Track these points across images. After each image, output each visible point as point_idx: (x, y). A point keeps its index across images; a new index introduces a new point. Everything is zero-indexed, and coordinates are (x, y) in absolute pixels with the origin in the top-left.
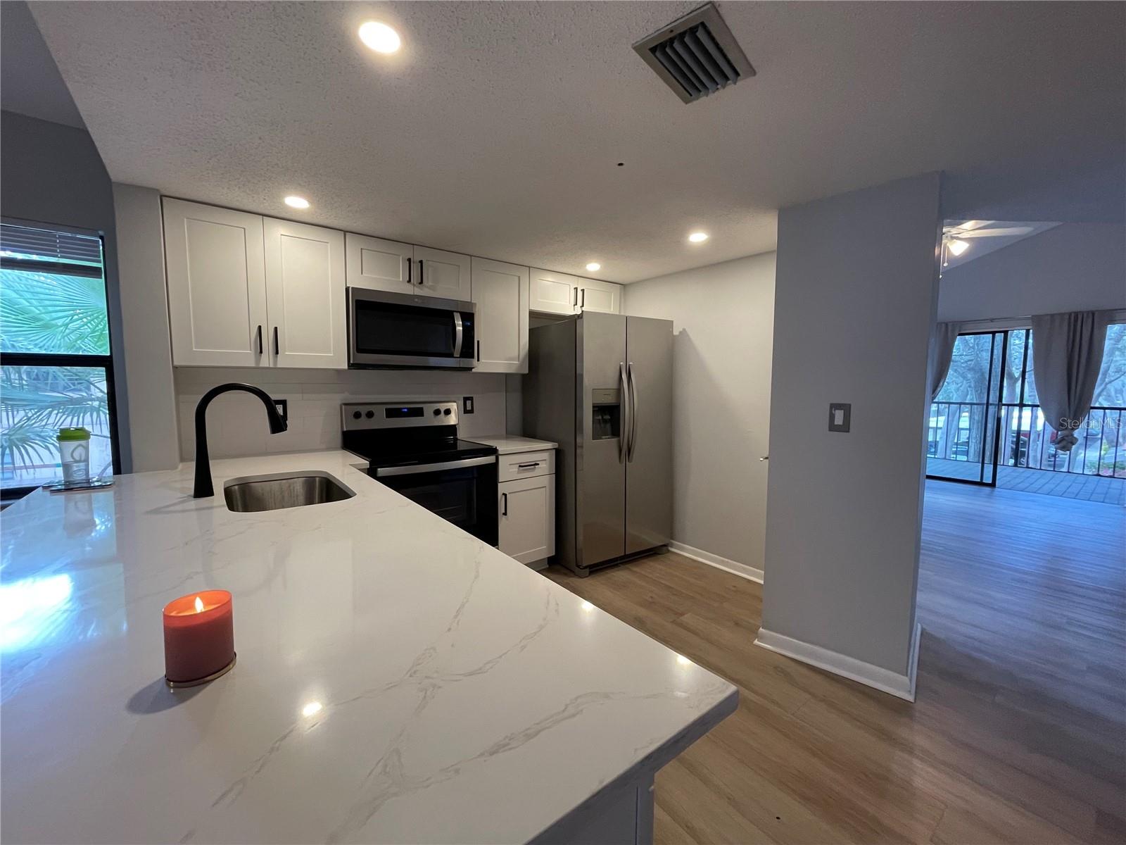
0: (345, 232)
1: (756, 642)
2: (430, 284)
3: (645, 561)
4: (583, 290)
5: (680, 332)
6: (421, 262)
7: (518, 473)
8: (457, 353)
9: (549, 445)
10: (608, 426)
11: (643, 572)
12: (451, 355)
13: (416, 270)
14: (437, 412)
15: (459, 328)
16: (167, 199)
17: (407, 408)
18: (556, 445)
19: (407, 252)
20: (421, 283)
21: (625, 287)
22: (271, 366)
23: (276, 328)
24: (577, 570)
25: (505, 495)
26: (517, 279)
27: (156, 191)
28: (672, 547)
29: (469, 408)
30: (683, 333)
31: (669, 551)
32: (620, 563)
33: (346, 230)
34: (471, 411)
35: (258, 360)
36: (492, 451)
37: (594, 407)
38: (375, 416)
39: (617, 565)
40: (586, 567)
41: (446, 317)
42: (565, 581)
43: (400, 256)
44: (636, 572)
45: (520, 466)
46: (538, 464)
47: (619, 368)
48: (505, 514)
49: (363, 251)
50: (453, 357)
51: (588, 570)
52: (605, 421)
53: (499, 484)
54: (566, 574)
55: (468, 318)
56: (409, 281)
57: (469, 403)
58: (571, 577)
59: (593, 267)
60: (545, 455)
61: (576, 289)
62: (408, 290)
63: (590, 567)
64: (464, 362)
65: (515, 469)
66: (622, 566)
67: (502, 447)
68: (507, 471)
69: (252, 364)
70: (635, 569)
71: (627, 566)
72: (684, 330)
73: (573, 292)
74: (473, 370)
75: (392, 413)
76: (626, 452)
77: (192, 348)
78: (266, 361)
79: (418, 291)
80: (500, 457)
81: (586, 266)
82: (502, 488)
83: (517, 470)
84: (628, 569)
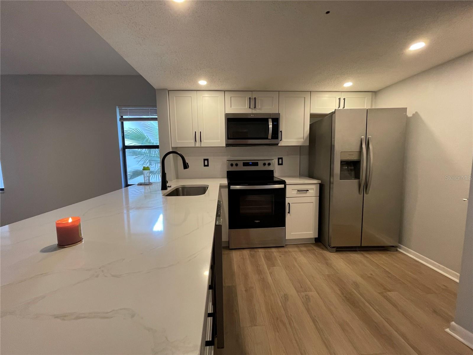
0: (225, 91)
1: (448, 330)
2: (259, 107)
3: (375, 252)
4: (344, 99)
5: (414, 115)
6: (255, 98)
7: (297, 194)
8: (270, 137)
9: (315, 181)
10: (353, 173)
11: (372, 259)
12: (267, 138)
13: (253, 102)
14: (264, 164)
15: (271, 126)
16: (170, 91)
17: (251, 162)
18: (320, 182)
19: (249, 95)
20: (255, 107)
21: (375, 93)
22: (199, 146)
23: (200, 132)
24: (329, 248)
25: (289, 204)
26: (303, 99)
27: (166, 89)
28: (400, 249)
29: (280, 162)
30: (416, 115)
31: (397, 250)
32: (358, 250)
33: (225, 90)
34: (282, 164)
35: (195, 144)
36: (283, 182)
37: (341, 162)
38: (238, 166)
39: (356, 251)
40: (334, 247)
41: (266, 120)
42: (320, 251)
43: (246, 97)
44: (367, 258)
45: (298, 191)
46: (308, 191)
47: (360, 140)
48: (289, 213)
49: (232, 98)
50: (268, 139)
51: (335, 249)
52: (351, 170)
53: (286, 198)
54: (323, 249)
55: (276, 121)
56: (250, 107)
57: (280, 160)
58: (325, 250)
59: (348, 84)
60: (313, 187)
61: (340, 99)
62: (249, 111)
63: (338, 248)
64: (274, 141)
65: (295, 192)
66: (359, 252)
67: (288, 181)
68: (290, 192)
69: (193, 146)
70: (368, 256)
71: (362, 252)
72: (416, 112)
73: (338, 101)
74: (279, 145)
75: (246, 164)
76: (364, 187)
77: (176, 141)
78: (198, 144)
79: (254, 112)
80: (287, 186)
81: (343, 85)
82: (287, 201)
83: (296, 192)
84: (362, 254)
